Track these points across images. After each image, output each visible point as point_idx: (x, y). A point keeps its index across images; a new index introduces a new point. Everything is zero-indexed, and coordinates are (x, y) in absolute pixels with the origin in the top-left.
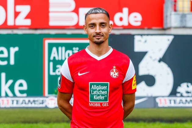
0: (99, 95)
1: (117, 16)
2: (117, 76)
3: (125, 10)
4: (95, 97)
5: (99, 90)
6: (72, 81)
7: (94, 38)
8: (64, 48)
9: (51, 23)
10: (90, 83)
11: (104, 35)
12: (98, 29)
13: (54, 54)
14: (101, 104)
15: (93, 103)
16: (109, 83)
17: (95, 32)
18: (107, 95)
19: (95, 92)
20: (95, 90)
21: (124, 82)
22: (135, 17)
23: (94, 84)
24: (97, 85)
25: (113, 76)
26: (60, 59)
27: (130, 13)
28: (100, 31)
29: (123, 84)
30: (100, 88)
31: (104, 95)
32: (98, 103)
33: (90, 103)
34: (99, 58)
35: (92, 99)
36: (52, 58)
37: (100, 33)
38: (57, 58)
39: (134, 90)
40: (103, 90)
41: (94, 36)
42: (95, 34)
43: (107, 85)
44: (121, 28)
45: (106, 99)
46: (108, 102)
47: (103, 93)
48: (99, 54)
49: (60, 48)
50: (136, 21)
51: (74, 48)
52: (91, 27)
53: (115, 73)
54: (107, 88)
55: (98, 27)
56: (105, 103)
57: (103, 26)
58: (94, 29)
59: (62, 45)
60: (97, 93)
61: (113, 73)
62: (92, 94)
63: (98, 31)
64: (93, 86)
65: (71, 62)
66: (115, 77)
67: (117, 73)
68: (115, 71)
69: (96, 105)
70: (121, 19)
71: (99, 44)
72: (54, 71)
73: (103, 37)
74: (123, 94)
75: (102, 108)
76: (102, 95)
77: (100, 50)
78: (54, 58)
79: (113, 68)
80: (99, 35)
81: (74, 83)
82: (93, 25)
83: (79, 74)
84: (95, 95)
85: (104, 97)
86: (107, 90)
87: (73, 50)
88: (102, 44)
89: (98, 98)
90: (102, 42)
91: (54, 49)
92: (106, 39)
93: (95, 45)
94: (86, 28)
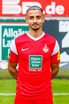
0: (35, 64)
1: (48, 8)
2: (47, 51)
3: (53, 4)
4: (33, 65)
5: (36, 61)
6: (17, 54)
7: (33, 26)
8: (12, 29)
9: (4, 12)
10: (29, 56)
11: (40, 24)
12: (35, 20)
13: (6, 33)
14: (37, 70)
15: (31, 69)
16: (42, 56)
17: (34, 22)
18: (41, 64)
19: (33, 62)
20: (33, 61)
21: (52, 55)
22: (60, 8)
23: (32, 57)
24: (34, 57)
25: (45, 51)
26: (9, 36)
27: (56, 5)
28: (37, 22)
29: (51, 57)
30: (36, 59)
31: (39, 64)
32: (34, 69)
33: (29, 69)
34: (35, 39)
35: (31, 66)
36: (4, 36)
37: (37, 23)
38: (7, 36)
39: (59, 60)
40: (38, 61)
41: (33, 25)
42: (33, 23)
43: (40, 57)
44: (51, 16)
45: (40, 67)
46: (41, 68)
47: (38, 62)
48: (36, 37)
49: (9, 29)
50: (61, 11)
51: (19, 29)
52: (31, 19)
53: (46, 49)
54: (41, 59)
55: (35, 18)
56: (39, 69)
57: (39, 18)
58: (33, 20)
59: (11, 27)
60: (34, 62)
61: (45, 49)
62: (31, 63)
63: (35, 21)
64: (31, 58)
65: (17, 42)
66: (47, 52)
67: (48, 49)
68: (46, 48)
69: (34, 70)
70: (50, 10)
71: (36, 30)
72: (6, 44)
73: (38, 26)
74: (51, 63)
75: (37, 72)
76: (38, 64)
77: (36, 34)
78: (6, 36)
79: (45, 46)
80: (36, 24)
81: (19, 56)
82: (32, 17)
83: (22, 50)
84: (33, 63)
85: (39, 65)
86: (41, 61)
87: (18, 31)
88: (38, 30)
89: (35, 66)
90: (38, 29)
91: (6, 30)
92: (41, 27)
93: (33, 31)
94: (27, 19)
